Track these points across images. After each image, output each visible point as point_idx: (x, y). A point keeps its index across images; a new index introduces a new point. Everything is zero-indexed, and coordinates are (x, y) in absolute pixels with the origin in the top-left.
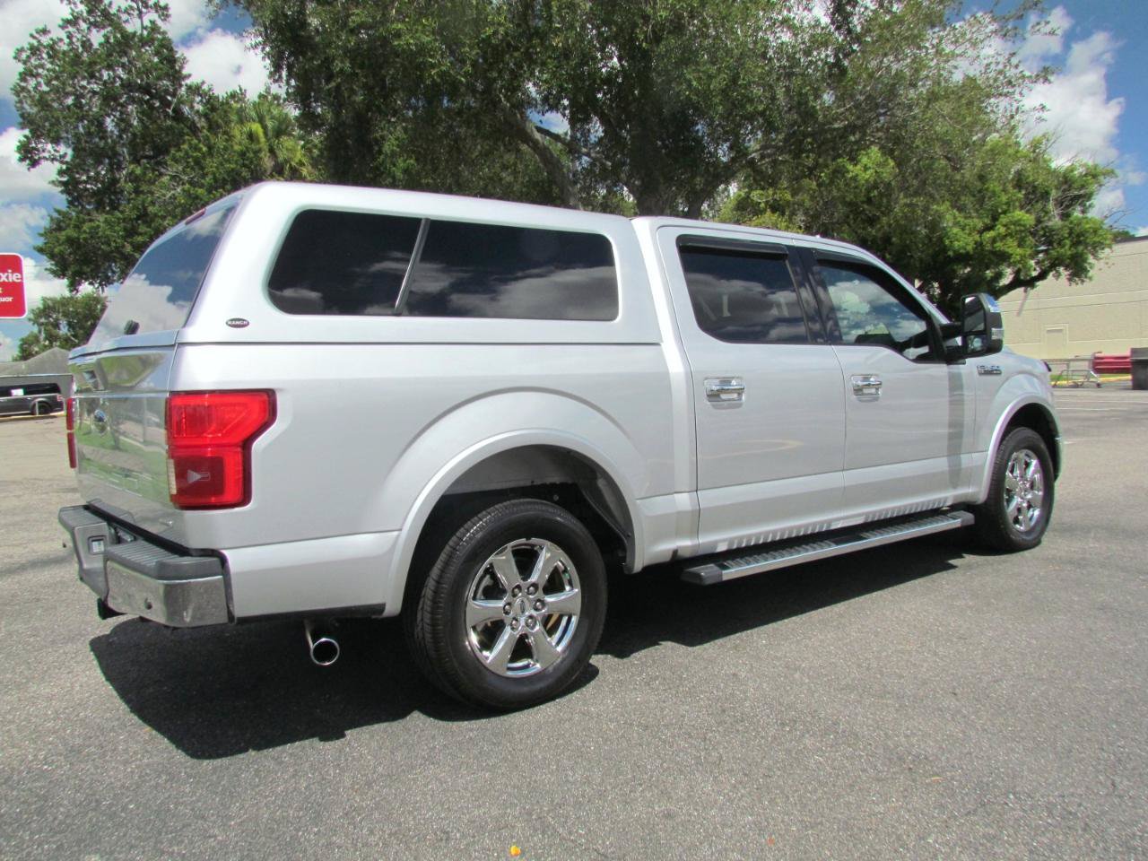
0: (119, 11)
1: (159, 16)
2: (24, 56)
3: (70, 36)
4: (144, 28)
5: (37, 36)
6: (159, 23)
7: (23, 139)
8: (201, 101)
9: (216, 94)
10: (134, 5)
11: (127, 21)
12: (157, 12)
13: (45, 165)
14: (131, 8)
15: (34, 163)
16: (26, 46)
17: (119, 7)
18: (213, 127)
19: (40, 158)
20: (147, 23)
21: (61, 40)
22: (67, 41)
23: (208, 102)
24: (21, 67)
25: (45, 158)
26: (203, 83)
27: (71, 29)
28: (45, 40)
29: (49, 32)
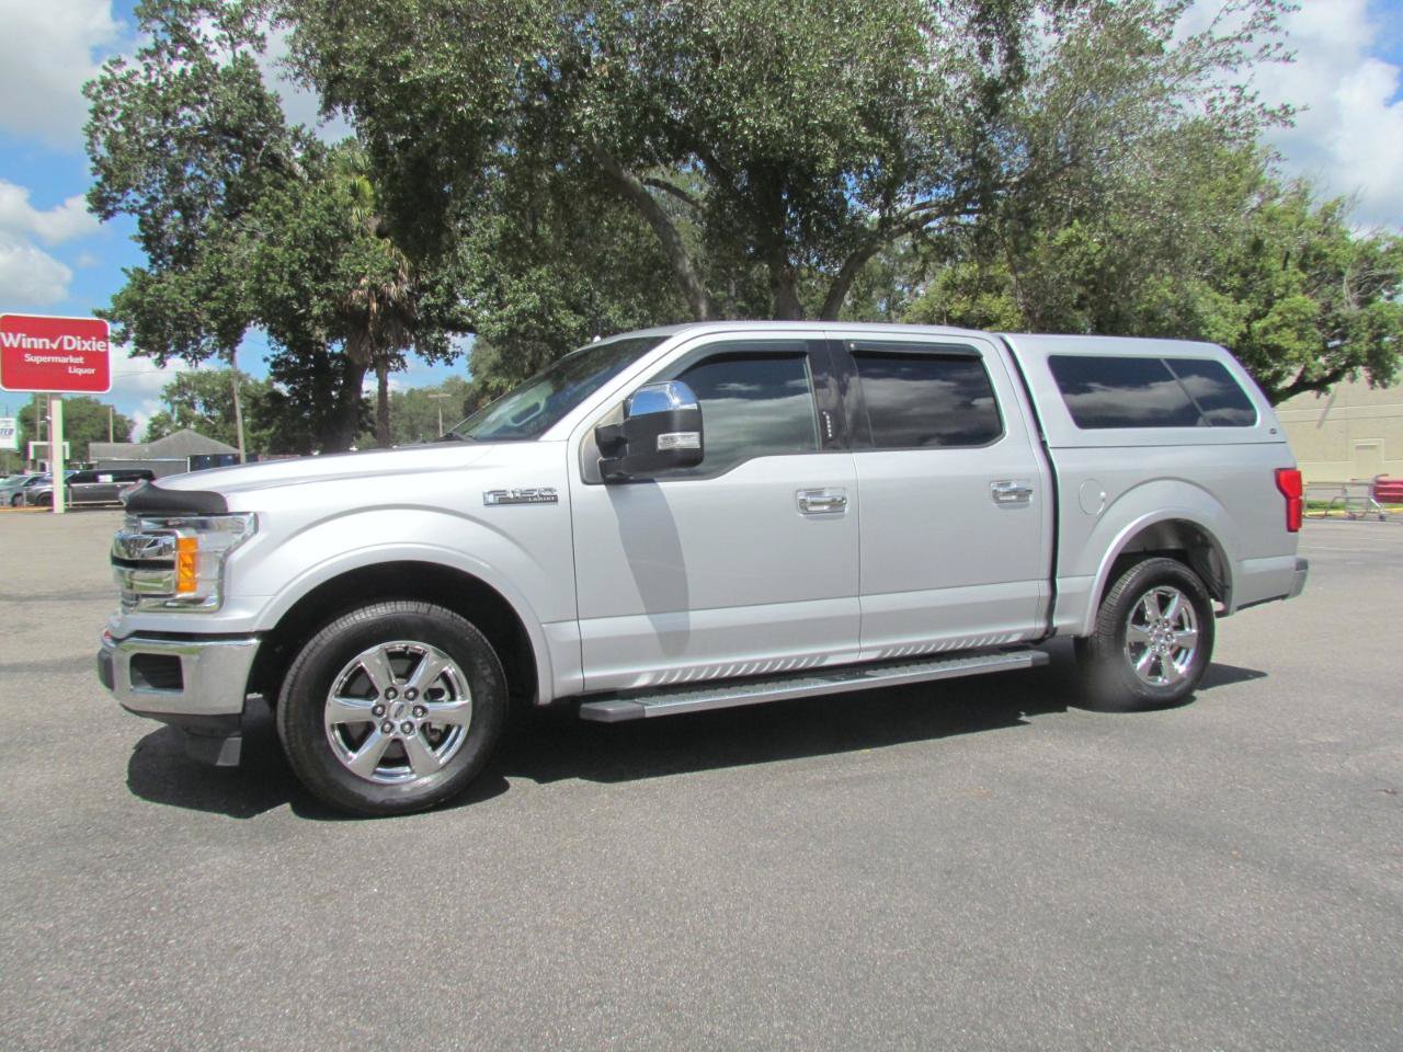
0: (204, 40)
1: (254, 47)
2: (94, 91)
3: (148, 68)
4: (235, 60)
5: (111, 68)
6: (253, 54)
7: (94, 186)
8: (301, 147)
9: (319, 139)
10: (226, 33)
11: (214, 53)
12: (251, 42)
13: (121, 217)
14: (223, 36)
15: (108, 215)
16: (98, 79)
17: (206, 36)
18: (315, 177)
19: (115, 209)
20: (238, 55)
21: (137, 73)
22: (143, 73)
23: (308, 148)
24: (91, 104)
25: (121, 209)
26: (303, 126)
27: (149, 60)
28: (121, 73)
29: (124, 63)
